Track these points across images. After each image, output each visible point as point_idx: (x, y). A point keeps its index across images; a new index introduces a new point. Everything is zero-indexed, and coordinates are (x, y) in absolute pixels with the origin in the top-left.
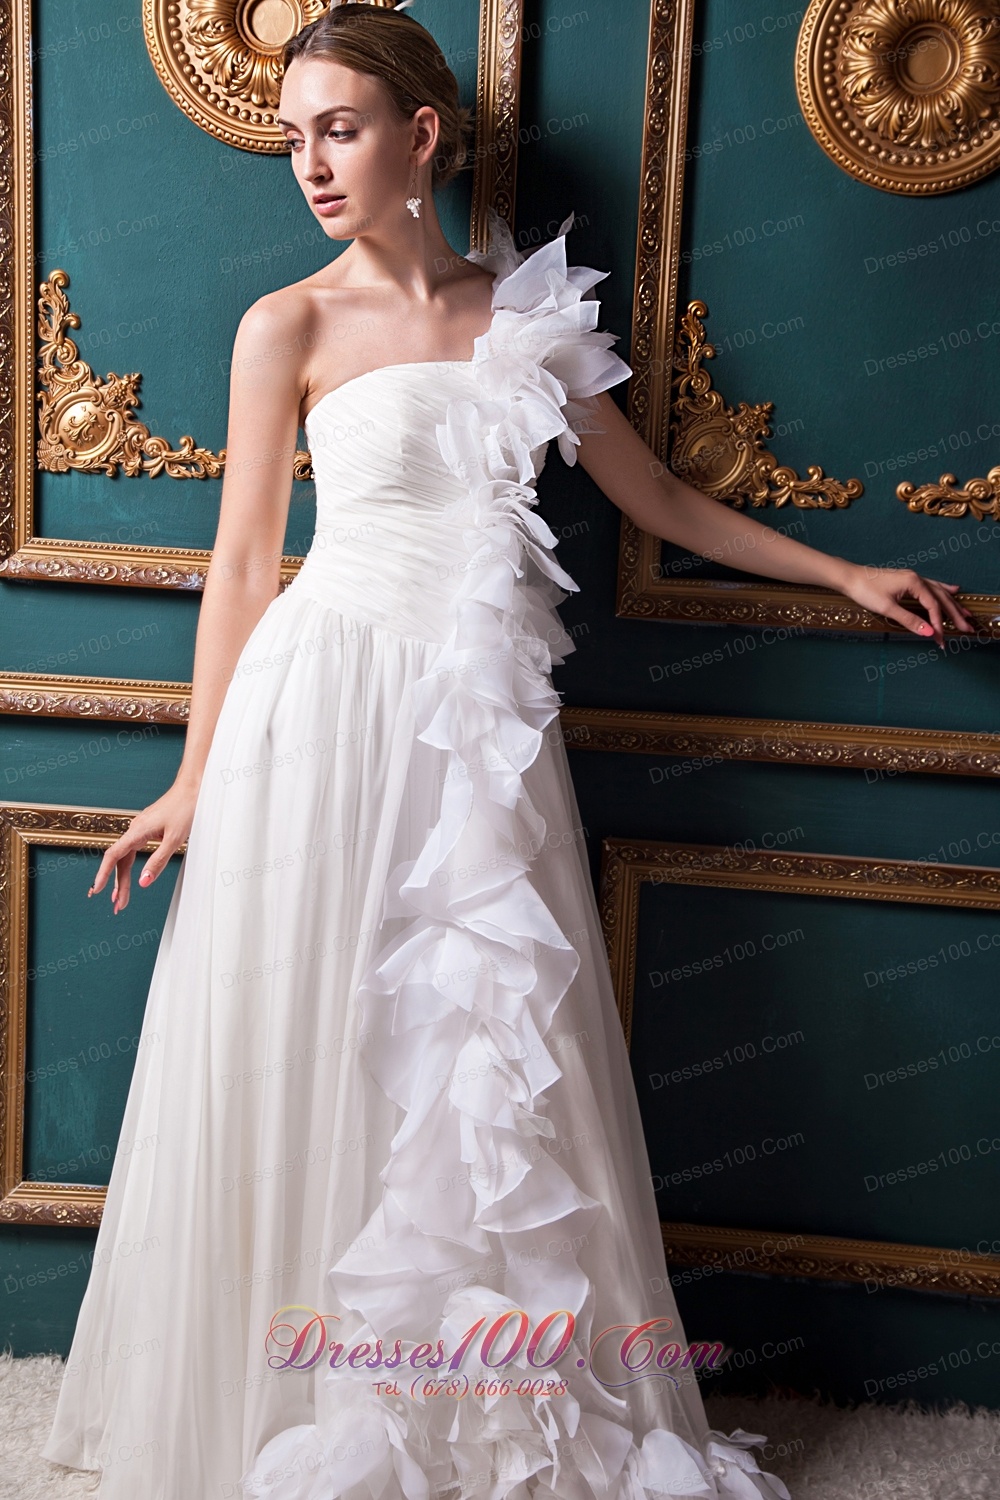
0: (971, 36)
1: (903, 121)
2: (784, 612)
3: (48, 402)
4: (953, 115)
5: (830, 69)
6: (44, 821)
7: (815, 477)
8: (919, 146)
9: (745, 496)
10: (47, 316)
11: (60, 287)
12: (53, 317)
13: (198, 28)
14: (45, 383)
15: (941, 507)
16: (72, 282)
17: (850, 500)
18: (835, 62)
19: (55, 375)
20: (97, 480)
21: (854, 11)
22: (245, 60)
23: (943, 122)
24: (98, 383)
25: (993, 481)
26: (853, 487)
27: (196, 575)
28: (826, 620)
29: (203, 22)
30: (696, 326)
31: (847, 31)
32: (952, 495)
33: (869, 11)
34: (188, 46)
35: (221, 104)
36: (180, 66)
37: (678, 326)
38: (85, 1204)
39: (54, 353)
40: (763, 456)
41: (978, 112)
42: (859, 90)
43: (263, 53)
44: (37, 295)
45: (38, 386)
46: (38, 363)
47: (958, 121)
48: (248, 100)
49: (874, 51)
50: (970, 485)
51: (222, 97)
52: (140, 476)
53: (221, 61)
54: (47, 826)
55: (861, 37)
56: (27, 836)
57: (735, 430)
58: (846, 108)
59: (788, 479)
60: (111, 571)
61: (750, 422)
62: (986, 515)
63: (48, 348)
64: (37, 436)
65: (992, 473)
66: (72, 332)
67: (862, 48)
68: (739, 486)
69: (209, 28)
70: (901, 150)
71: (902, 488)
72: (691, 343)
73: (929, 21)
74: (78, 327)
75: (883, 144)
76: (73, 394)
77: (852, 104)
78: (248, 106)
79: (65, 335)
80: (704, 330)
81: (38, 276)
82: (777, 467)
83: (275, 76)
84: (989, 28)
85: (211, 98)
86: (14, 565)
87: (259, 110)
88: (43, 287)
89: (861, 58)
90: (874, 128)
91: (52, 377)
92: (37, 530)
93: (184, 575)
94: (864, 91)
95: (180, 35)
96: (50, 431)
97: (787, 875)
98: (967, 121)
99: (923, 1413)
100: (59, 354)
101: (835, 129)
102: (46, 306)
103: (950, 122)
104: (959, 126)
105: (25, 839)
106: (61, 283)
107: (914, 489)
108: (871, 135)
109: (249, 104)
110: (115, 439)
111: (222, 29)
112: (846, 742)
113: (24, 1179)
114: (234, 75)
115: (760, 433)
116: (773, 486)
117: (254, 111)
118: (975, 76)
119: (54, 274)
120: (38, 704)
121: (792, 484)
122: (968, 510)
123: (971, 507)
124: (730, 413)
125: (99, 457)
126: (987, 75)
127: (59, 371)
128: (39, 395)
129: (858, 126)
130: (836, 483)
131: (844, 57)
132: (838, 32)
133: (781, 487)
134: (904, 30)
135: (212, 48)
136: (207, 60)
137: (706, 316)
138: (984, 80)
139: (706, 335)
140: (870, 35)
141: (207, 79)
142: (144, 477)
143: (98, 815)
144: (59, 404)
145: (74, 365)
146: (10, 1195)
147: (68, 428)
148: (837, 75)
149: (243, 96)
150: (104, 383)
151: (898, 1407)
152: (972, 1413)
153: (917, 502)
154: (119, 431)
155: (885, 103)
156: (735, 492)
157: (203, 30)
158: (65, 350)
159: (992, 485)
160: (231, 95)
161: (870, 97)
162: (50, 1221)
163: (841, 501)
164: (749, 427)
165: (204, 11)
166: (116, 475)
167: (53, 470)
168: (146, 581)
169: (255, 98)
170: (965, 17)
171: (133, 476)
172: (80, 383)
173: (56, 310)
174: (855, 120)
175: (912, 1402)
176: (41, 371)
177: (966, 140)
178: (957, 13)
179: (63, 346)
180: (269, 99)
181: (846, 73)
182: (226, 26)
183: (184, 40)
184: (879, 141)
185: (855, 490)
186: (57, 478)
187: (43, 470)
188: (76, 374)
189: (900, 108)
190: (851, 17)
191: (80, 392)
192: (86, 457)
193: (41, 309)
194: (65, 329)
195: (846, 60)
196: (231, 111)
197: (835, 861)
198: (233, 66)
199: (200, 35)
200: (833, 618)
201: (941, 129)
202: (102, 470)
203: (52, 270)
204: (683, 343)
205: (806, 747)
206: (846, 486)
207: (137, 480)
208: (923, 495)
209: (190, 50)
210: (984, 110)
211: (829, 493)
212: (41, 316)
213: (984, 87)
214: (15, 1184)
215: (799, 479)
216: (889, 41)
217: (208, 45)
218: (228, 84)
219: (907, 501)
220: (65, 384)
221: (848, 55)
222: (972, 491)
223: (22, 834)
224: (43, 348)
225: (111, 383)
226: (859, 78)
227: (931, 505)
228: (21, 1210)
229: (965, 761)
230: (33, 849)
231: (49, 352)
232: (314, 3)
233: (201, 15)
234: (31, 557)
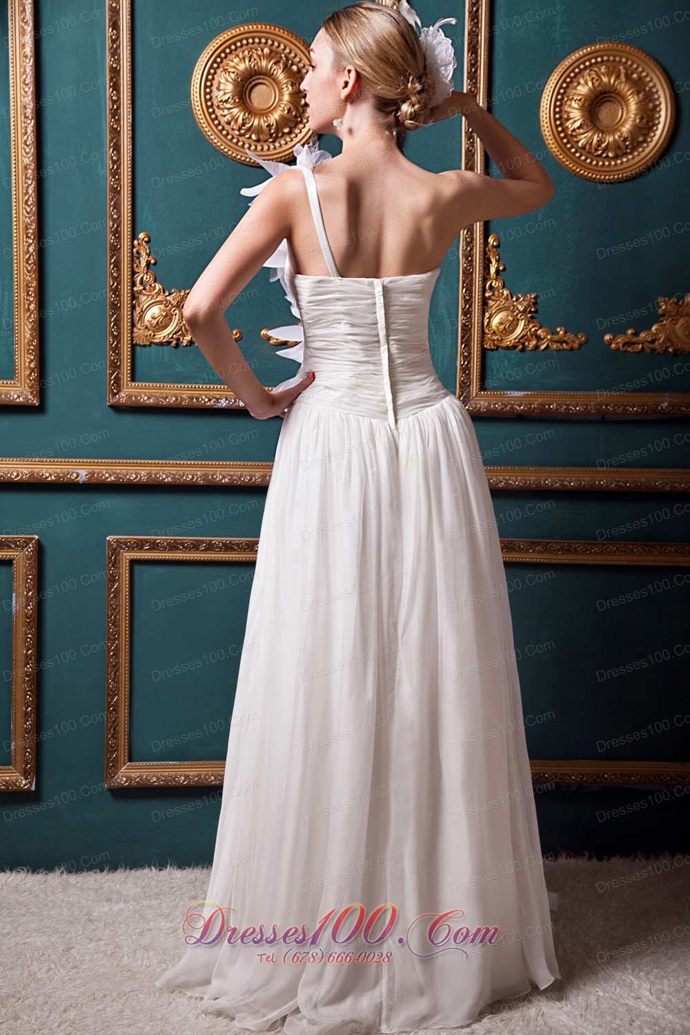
0: (631, 100)
1: (600, 142)
2: (549, 406)
3: (139, 306)
4: (625, 140)
5: (560, 117)
6: (139, 545)
7: (561, 332)
8: (607, 156)
9: (524, 344)
10: (138, 258)
11: (145, 242)
12: (141, 258)
13: (224, 100)
14: (137, 295)
15: (628, 347)
16: (152, 239)
17: (580, 345)
18: (562, 114)
19: (143, 291)
20: (166, 348)
21: (570, 88)
22: (250, 116)
23: (621, 144)
24: (167, 294)
25: (655, 331)
26: (582, 337)
27: (224, 399)
28: (572, 410)
29: (226, 97)
30: (494, 253)
31: (568, 97)
32: (635, 339)
33: (579, 88)
34: (217, 110)
35: (235, 140)
36: (213, 120)
37: (485, 253)
38: (167, 774)
39: (142, 278)
40: (533, 322)
41: (637, 138)
42: (576, 127)
43: (258, 112)
44: (133, 247)
45: (134, 297)
46: (133, 284)
47: (627, 143)
48: (250, 138)
49: (582, 108)
50: (643, 335)
51: (235, 137)
52: (190, 345)
53: (236, 117)
54: (141, 548)
55: (575, 101)
56: (128, 556)
57: (517, 309)
58: (569, 137)
59: (547, 334)
60: (177, 399)
61: (525, 304)
62: (653, 350)
63: (138, 276)
64: (133, 325)
65: (654, 328)
66: (151, 266)
67: (576, 106)
68: (521, 338)
69: (230, 100)
70: (598, 159)
71: (607, 337)
72: (491, 263)
73: (610, 92)
74: (155, 264)
75: (588, 155)
76: (153, 301)
77: (572, 135)
78: (250, 141)
79: (148, 268)
80: (498, 255)
81: (134, 236)
82: (541, 328)
83: (266, 124)
84: (641, 95)
85: (230, 137)
86: (122, 397)
87: (255, 143)
88: (136, 242)
89: (576, 111)
90: (584, 148)
91: (141, 291)
92: (133, 380)
93: (218, 399)
94: (579, 128)
95: (212, 105)
96: (140, 322)
97: (557, 554)
98: (632, 143)
99: (646, 859)
100: (145, 278)
101: (562, 147)
102: (138, 253)
103: (623, 143)
104: (628, 146)
105: (128, 557)
106: (146, 239)
107: (614, 337)
108: (582, 151)
109: (251, 140)
110: (177, 324)
111: (237, 100)
112: (586, 477)
113: (130, 760)
114: (243, 125)
115: (530, 310)
116: (538, 338)
117: (253, 143)
118: (635, 120)
119: (141, 236)
120: (136, 477)
121: (549, 337)
122: (643, 348)
123: (645, 346)
124: (514, 299)
125: (168, 335)
126: (642, 119)
127: (144, 289)
128: (134, 302)
129: (575, 146)
130: (572, 335)
131: (566, 111)
132: (562, 99)
133: (543, 339)
134: (597, 97)
135: (231, 111)
136: (228, 117)
137: (498, 246)
138: (640, 122)
139: (499, 258)
140: (580, 100)
141: (227, 127)
142: (193, 346)
143: (171, 540)
144: (145, 307)
145: (153, 285)
146: (122, 770)
147: (151, 319)
148: (563, 120)
149: (247, 136)
150: (170, 294)
151: (632, 858)
152: (673, 856)
153: (616, 344)
154: (179, 320)
155: (589, 134)
156: (519, 342)
157: (226, 101)
158: (148, 277)
159: (655, 334)
160: (241, 135)
161: (581, 131)
162: (146, 784)
163: (576, 345)
164: (525, 307)
165: (227, 91)
166: (177, 346)
167: (142, 344)
168: (197, 404)
169: (254, 137)
170: (628, 90)
171: (186, 346)
172: (158, 294)
173: (144, 254)
174: (573, 143)
175: (639, 853)
176: (135, 289)
177: (631, 153)
178: (624, 88)
179: (147, 274)
180: (261, 137)
181: (568, 119)
182: (239, 99)
183: (215, 107)
184: (586, 154)
185: (583, 339)
186: (143, 349)
187: (136, 344)
188: (154, 289)
189: (598, 136)
190: (569, 91)
191: (158, 299)
192: (162, 335)
193: (135, 254)
194: (148, 264)
195: (568, 113)
196: (240, 144)
197: (584, 543)
198: (243, 120)
199: (225, 104)
200: (575, 408)
201: (619, 147)
202: (170, 343)
203: (140, 233)
204: (487, 262)
205: (564, 480)
206: (578, 337)
207: (188, 348)
208: (619, 340)
209: (219, 112)
210: (640, 137)
211: (569, 341)
212: (135, 259)
213: (640, 125)
214: (125, 764)
215: (553, 334)
216: (589, 103)
217: (229, 109)
218: (240, 129)
219: (610, 344)
220: (149, 295)
221: (569, 110)
222: (645, 337)
223: (125, 554)
224: (136, 276)
225: (174, 294)
226: (575, 121)
227: (624, 345)
228: (129, 778)
229: (650, 484)
230: (133, 562)
231: (139, 278)
232: (287, 87)
233: (225, 94)
234: (130, 392)
